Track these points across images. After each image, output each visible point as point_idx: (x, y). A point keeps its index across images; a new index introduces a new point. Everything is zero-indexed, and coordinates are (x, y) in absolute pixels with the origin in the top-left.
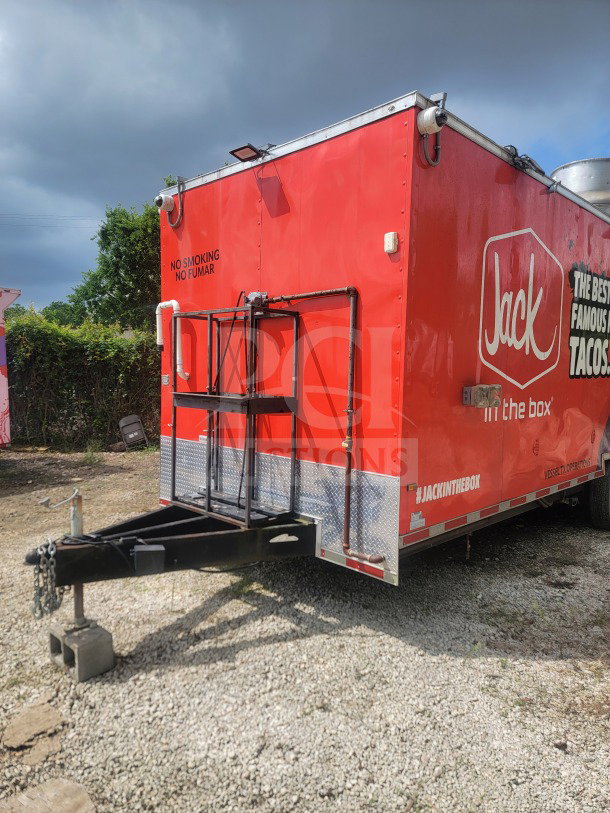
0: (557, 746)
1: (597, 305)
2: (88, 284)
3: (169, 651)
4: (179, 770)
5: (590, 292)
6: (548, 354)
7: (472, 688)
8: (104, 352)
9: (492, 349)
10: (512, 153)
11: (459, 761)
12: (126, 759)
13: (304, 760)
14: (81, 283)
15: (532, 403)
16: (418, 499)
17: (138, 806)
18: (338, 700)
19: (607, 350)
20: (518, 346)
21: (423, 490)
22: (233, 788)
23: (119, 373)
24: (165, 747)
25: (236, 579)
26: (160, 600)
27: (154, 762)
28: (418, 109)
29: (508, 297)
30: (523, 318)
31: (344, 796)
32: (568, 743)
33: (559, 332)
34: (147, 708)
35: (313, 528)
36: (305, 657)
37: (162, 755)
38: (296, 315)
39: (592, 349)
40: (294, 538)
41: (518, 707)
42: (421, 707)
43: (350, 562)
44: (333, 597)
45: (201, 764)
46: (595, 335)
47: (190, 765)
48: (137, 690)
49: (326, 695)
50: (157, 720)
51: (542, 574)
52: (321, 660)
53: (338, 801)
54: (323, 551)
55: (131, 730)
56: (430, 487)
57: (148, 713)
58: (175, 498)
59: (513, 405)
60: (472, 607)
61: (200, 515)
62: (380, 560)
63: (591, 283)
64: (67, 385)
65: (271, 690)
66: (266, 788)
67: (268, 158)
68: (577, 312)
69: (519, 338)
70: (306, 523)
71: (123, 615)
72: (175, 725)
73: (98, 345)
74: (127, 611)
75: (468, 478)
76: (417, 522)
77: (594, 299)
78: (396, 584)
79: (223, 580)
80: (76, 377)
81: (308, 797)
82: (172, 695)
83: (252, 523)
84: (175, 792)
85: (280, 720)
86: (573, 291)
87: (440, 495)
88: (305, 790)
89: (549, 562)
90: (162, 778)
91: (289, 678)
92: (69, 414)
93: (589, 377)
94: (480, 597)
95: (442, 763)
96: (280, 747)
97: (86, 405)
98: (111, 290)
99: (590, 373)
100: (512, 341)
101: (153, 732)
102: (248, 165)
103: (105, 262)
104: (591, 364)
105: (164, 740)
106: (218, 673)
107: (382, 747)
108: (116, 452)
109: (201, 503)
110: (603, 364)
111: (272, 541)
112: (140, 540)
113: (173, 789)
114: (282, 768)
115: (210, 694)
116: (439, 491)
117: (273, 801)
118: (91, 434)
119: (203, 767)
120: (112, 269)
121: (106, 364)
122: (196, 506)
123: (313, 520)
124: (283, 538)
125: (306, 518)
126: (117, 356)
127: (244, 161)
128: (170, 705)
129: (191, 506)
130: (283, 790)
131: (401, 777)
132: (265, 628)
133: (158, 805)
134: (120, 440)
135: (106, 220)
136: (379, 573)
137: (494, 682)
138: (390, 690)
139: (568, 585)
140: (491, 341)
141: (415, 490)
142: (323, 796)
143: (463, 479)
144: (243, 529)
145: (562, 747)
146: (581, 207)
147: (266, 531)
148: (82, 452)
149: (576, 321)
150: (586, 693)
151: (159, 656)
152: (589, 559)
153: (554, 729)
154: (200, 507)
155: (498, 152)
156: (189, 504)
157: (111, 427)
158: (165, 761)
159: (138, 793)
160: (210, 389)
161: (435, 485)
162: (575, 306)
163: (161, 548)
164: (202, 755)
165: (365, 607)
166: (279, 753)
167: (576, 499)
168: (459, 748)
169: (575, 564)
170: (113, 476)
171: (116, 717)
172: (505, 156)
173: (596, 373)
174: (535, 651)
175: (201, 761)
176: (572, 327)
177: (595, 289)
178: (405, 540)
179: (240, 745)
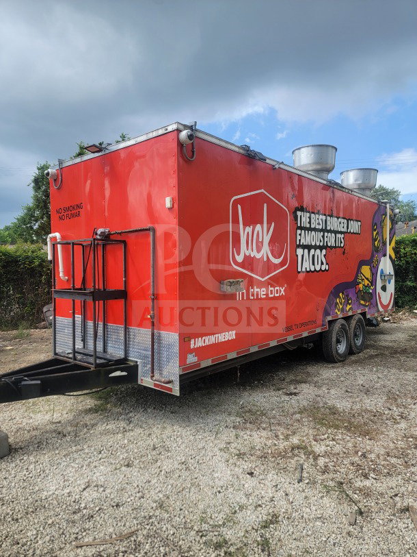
0: (248, 474)
1: (315, 230)
2: (26, 214)
3: (45, 443)
4: (37, 501)
5: (310, 223)
6: (280, 260)
7: (216, 449)
8: (31, 262)
9: (240, 259)
10: (246, 148)
11: (192, 485)
12: (7, 498)
13: (108, 491)
14: (21, 213)
15: (271, 289)
16: (192, 346)
17: (10, 519)
18: (138, 461)
19: (325, 256)
20: (258, 256)
21: (195, 341)
22: (64, 507)
23: (42, 276)
24: (32, 491)
25: (98, 403)
26: (48, 417)
27: (23, 498)
28: (179, 131)
29: (249, 229)
30: (260, 240)
31: (125, 506)
32: (255, 472)
33: (288, 246)
34: (25, 472)
35: (136, 366)
36: (126, 441)
37: (28, 495)
38: (125, 242)
39: (313, 256)
40: (124, 373)
41: (236, 457)
42: (183, 460)
43: (155, 385)
44: (154, 408)
45: (49, 497)
46: (316, 247)
47: (43, 498)
48: (21, 464)
49: (132, 459)
50: (29, 478)
51: (284, 389)
52: (135, 442)
53: (121, 508)
54: (142, 380)
55: (13, 484)
56: (200, 339)
57: (25, 476)
58: (56, 354)
59: (256, 290)
60: (234, 408)
61: (69, 363)
62: (169, 382)
63: (310, 218)
64: (6, 285)
65: (100, 459)
66: (83, 505)
67: (107, 151)
68: (300, 235)
69: (259, 251)
70: (132, 364)
71: (21, 426)
72: (39, 480)
73: (27, 257)
74: (24, 424)
75: (227, 333)
76: (191, 359)
77: (313, 226)
78: (178, 395)
79: (90, 402)
80: (13, 279)
81: (105, 508)
82: (41, 465)
83: (97, 365)
84: (32, 512)
85: (100, 473)
86: (297, 223)
87: (207, 343)
88: (105, 504)
89: (291, 382)
90: (26, 505)
91: (113, 452)
92: (8, 304)
93: (312, 272)
94: (241, 403)
95: (184, 486)
96: (97, 486)
97: (20, 298)
98: (42, 218)
99: (313, 269)
100: (254, 254)
101: (25, 484)
102: (97, 155)
103: (37, 199)
104: (313, 264)
105: (31, 488)
106: (72, 452)
107: (154, 481)
108: (40, 329)
109: (71, 356)
110: (322, 263)
111: (110, 375)
112: (26, 378)
113: (31, 510)
114: (95, 495)
115: (63, 464)
116: (207, 341)
117: (85, 511)
118: (23, 317)
119: (51, 498)
120: (42, 205)
121: (33, 270)
122: (67, 357)
123: (137, 362)
124: (118, 373)
125: (132, 361)
126: (40, 265)
127: (94, 152)
128: (39, 471)
129: (65, 358)
130: (92, 506)
131: (159, 494)
132: (108, 427)
133: (21, 518)
134: (44, 320)
135: (37, 172)
136: (170, 390)
137: (228, 446)
138: (169, 454)
139: (295, 394)
140: (239, 254)
141: (190, 341)
142: (113, 507)
143: (224, 334)
144: (92, 369)
145: (251, 474)
146: (299, 175)
147: (106, 370)
148: (16, 329)
149: (300, 240)
150: (276, 447)
151: (38, 447)
152: (315, 379)
153: (250, 465)
154: (70, 358)
155: (237, 149)
156: (64, 357)
157: (38, 312)
158: (30, 497)
159: (11, 513)
160: (74, 287)
161: (204, 338)
162: (299, 232)
163: (39, 382)
164: (51, 493)
165: (172, 413)
166: (96, 489)
167: (312, 345)
168: (196, 478)
169: (305, 382)
170: (35, 345)
171: (5, 478)
172: (241, 151)
173: (318, 269)
174: (258, 429)
175: (50, 495)
176: (298, 243)
177: (313, 221)
178: (184, 370)
179: (74, 487)
